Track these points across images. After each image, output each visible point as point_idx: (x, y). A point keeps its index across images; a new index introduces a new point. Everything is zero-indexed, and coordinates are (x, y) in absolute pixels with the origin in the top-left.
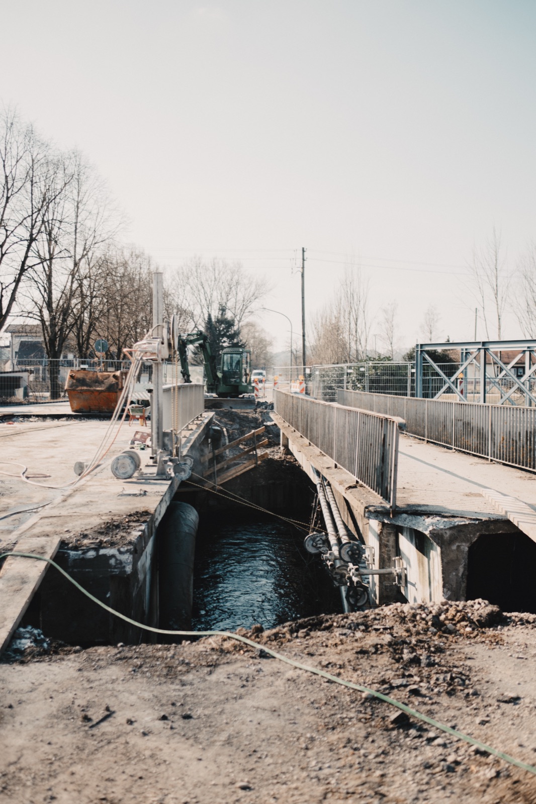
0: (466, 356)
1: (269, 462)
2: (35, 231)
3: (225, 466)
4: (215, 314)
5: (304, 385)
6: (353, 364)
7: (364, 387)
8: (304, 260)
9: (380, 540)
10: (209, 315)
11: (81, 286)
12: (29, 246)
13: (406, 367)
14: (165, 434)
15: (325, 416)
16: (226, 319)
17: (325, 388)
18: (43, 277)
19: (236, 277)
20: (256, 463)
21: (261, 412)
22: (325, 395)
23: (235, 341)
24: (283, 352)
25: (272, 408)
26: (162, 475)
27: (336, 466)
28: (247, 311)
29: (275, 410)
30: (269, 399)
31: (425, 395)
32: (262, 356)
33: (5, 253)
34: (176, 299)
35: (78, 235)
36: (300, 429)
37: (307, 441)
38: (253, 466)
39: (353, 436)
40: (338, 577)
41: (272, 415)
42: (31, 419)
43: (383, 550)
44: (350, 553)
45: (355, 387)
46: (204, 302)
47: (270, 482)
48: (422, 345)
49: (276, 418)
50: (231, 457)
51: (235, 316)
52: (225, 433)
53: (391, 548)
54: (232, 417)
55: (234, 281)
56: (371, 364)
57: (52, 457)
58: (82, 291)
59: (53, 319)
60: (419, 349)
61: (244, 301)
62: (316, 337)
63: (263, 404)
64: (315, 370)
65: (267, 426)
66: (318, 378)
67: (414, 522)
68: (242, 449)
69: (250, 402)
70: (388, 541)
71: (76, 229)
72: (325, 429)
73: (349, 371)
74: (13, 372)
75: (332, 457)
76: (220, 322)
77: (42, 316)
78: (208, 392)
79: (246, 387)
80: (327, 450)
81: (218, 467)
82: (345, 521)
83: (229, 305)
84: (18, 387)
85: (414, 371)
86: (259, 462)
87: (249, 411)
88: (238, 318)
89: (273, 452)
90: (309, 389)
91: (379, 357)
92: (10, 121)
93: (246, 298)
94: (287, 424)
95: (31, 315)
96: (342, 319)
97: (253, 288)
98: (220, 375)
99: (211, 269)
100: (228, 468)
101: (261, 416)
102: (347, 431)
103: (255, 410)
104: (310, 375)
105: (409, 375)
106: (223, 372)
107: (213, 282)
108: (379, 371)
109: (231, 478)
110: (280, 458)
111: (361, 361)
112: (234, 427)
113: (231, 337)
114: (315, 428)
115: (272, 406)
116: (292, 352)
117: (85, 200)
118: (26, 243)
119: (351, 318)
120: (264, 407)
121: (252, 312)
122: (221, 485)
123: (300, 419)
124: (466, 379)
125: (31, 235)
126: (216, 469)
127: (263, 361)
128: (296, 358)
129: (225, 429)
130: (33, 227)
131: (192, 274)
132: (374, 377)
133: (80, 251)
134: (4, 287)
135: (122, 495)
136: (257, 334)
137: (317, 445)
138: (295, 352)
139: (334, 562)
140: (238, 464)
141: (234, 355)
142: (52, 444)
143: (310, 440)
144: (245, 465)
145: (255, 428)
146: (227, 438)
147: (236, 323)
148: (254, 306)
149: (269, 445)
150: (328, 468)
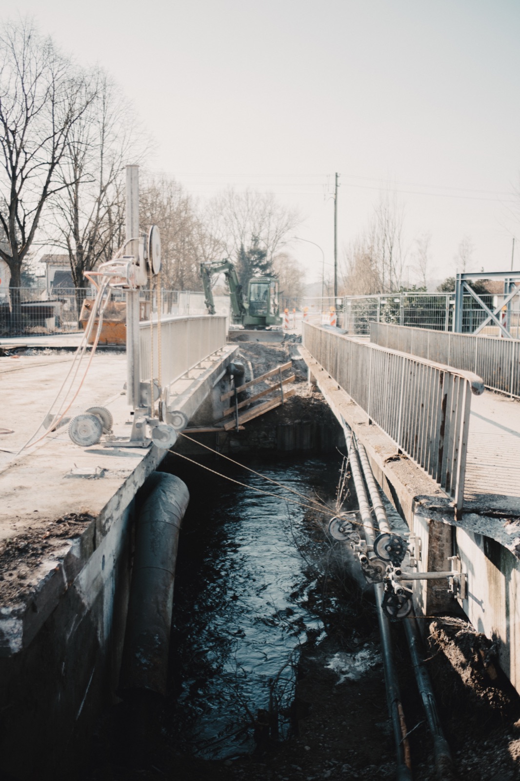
0: (510, 287)
1: (296, 400)
2: (57, 154)
3: (249, 404)
4: (248, 245)
5: (335, 317)
6: (385, 295)
7: (398, 320)
8: (337, 186)
9: (430, 531)
10: (242, 245)
11: (109, 212)
12: (51, 171)
13: (443, 299)
14: (143, 386)
15: (357, 357)
16: (258, 249)
17: (357, 320)
18: (70, 204)
19: (269, 208)
20: (281, 401)
21: (289, 346)
22: (357, 327)
23: (268, 271)
24: (316, 284)
25: (301, 341)
26: (137, 441)
27: (370, 422)
28: (280, 241)
29: (303, 343)
30: (298, 332)
31: (465, 329)
32: (295, 287)
33: (26, 177)
34: (209, 230)
35: (104, 159)
36: (329, 368)
37: (336, 384)
38: (278, 404)
39: (395, 389)
40: (372, 572)
41: (299, 349)
42: (45, 352)
43: (434, 545)
44: (389, 548)
45: (388, 320)
46: (237, 232)
47: (297, 421)
48: (463, 275)
49: (303, 354)
50: (256, 393)
51: (268, 247)
52: (250, 367)
53: (444, 542)
54: (257, 350)
55: (267, 211)
56: (406, 294)
57: (32, 403)
58: (110, 219)
59: (80, 247)
60: (460, 279)
61: (276, 232)
62: (349, 267)
63: (291, 336)
64: (347, 300)
65: (293, 361)
66: (350, 310)
67: (488, 527)
68: (268, 385)
69: (278, 334)
70: (441, 533)
71: (102, 154)
72: (357, 373)
73: (383, 302)
74: (49, 301)
75: (365, 409)
76: (252, 252)
77: (69, 245)
78: (234, 324)
79: (274, 318)
80: (361, 398)
81: (240, 406)
82: (380, 482)
83: (262, 235)
84: (50, 316)
85: (453, 302)
86: (285, 400)
87: (276, 344)
88: (271, 249)
89: (301, 388)
90: (340, 320)
91: (414, 288)
92: (27, 35)
93: (279, 228)
94: (314, 361)
95: (57, 244)
96: (376, 248)
97: (286, 218)
98: (246, 306)
99: (244, 199)
100: (252, 405)
101: (289, 349)
102: (386, 381)
103: (283, 343)
104: (341, 306)
105: (447, 306)
106: (250, 303)
107: (246, 213)
108: (413, 303)
109: (254, 417)
110: (308, 395)
111: (395, 292)
112: (260, 361)
113: (264, 268)
114: (345, 370)
115: (300, 339)
116: (323, 283)
117: (111, 122)
118: (48, 167)
119: (386, 246)
120: (292, 340)
121: (285, 243)
122: (243, 425)
123: (328, 357)
124: (509, 312)
125: (53, 158)
126: (238, 408)
127: (295, 292)
128: (328, 289)
129: (250, 364)
130: (55, 149)
131: (225, 205)
132: (409, 309)
133: (106, 177)
134: (26, 213)
135: (69, 477)
136: (290, 265)
137: (347, 390)
138: (327, 284)
139: (367, 554)
140: (262, 402)
141: (262, 285)
142: (42, 385)
143: (340, 383)
144: (269, 403)
145: (282, 362)
146: (252, 373)
147: (269, 253)
148: (286, 236)
149: (298, 380)
150: (360, 424)
